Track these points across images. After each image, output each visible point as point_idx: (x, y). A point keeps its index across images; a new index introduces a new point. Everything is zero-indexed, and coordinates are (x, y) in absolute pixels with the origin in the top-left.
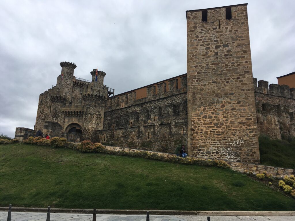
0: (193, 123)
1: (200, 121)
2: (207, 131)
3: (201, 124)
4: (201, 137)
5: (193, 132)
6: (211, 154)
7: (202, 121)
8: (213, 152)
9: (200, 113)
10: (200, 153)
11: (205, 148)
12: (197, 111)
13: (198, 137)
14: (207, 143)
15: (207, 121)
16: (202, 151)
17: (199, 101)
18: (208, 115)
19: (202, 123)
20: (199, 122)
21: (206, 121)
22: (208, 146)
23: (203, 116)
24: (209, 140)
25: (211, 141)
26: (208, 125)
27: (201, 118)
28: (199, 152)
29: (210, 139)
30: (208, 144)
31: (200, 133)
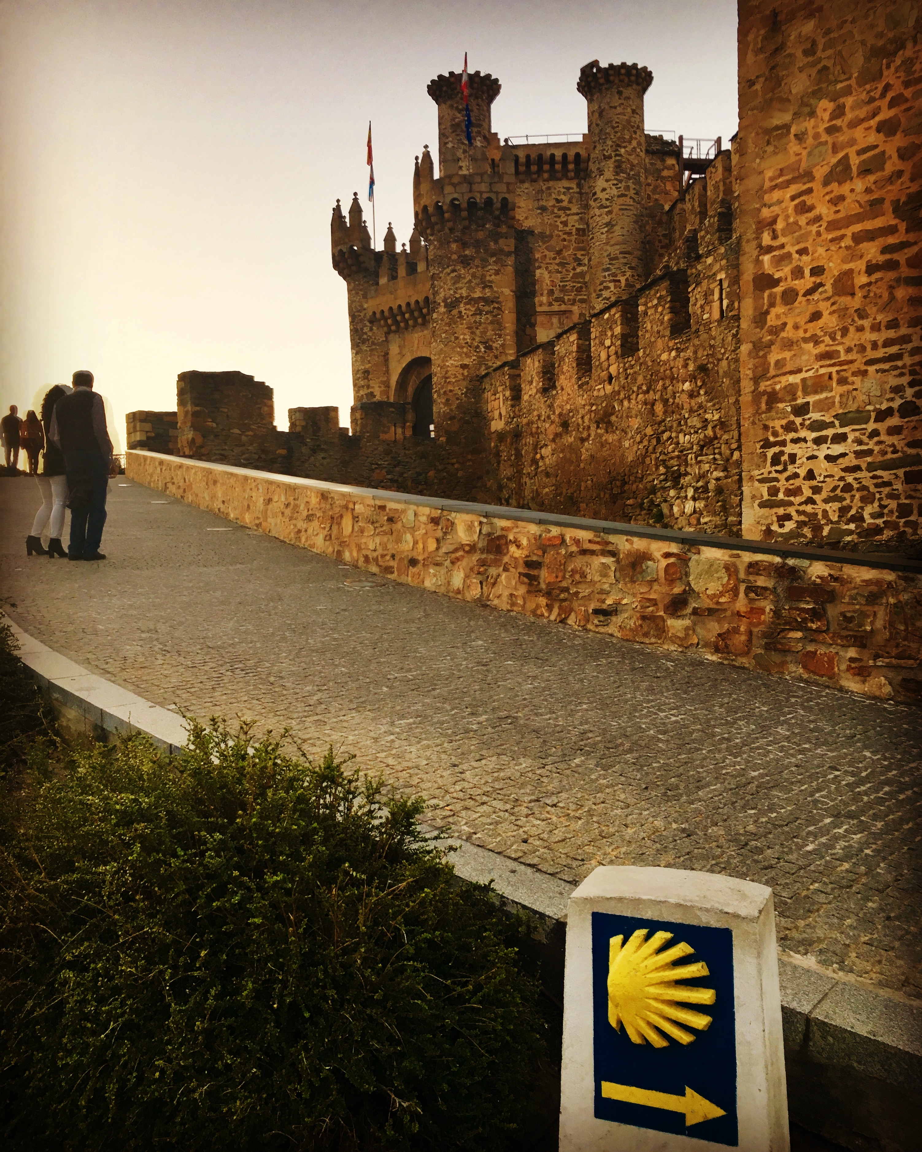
0: (766, 239)
1: (811, 208)
2: (851, 271)
3: (814, 228)
4: (811, 321)
5: (770, 296)
6: (871, 426)
7: (823, 209)
8: (884, 407)
9: (810, 154)
10: (801, 424)
11: (837, 390)
12: (794, 147)
13: (796, 327)
14: (850, 357)
15: (850, 198)
16: (815, 416)
17: (801, 70)
18: (859, 153)
19: (818, 219)
20: (803, 220)
21: (842, 198)
22: (854, 374)
23: (826, 169)
24: (860, 329)
25: (874, 336)
26: (857, 228)
27: (816, 186)
28: (798, 420)
29: (866, 323)
30: (851, 362)
31: (804, 295)
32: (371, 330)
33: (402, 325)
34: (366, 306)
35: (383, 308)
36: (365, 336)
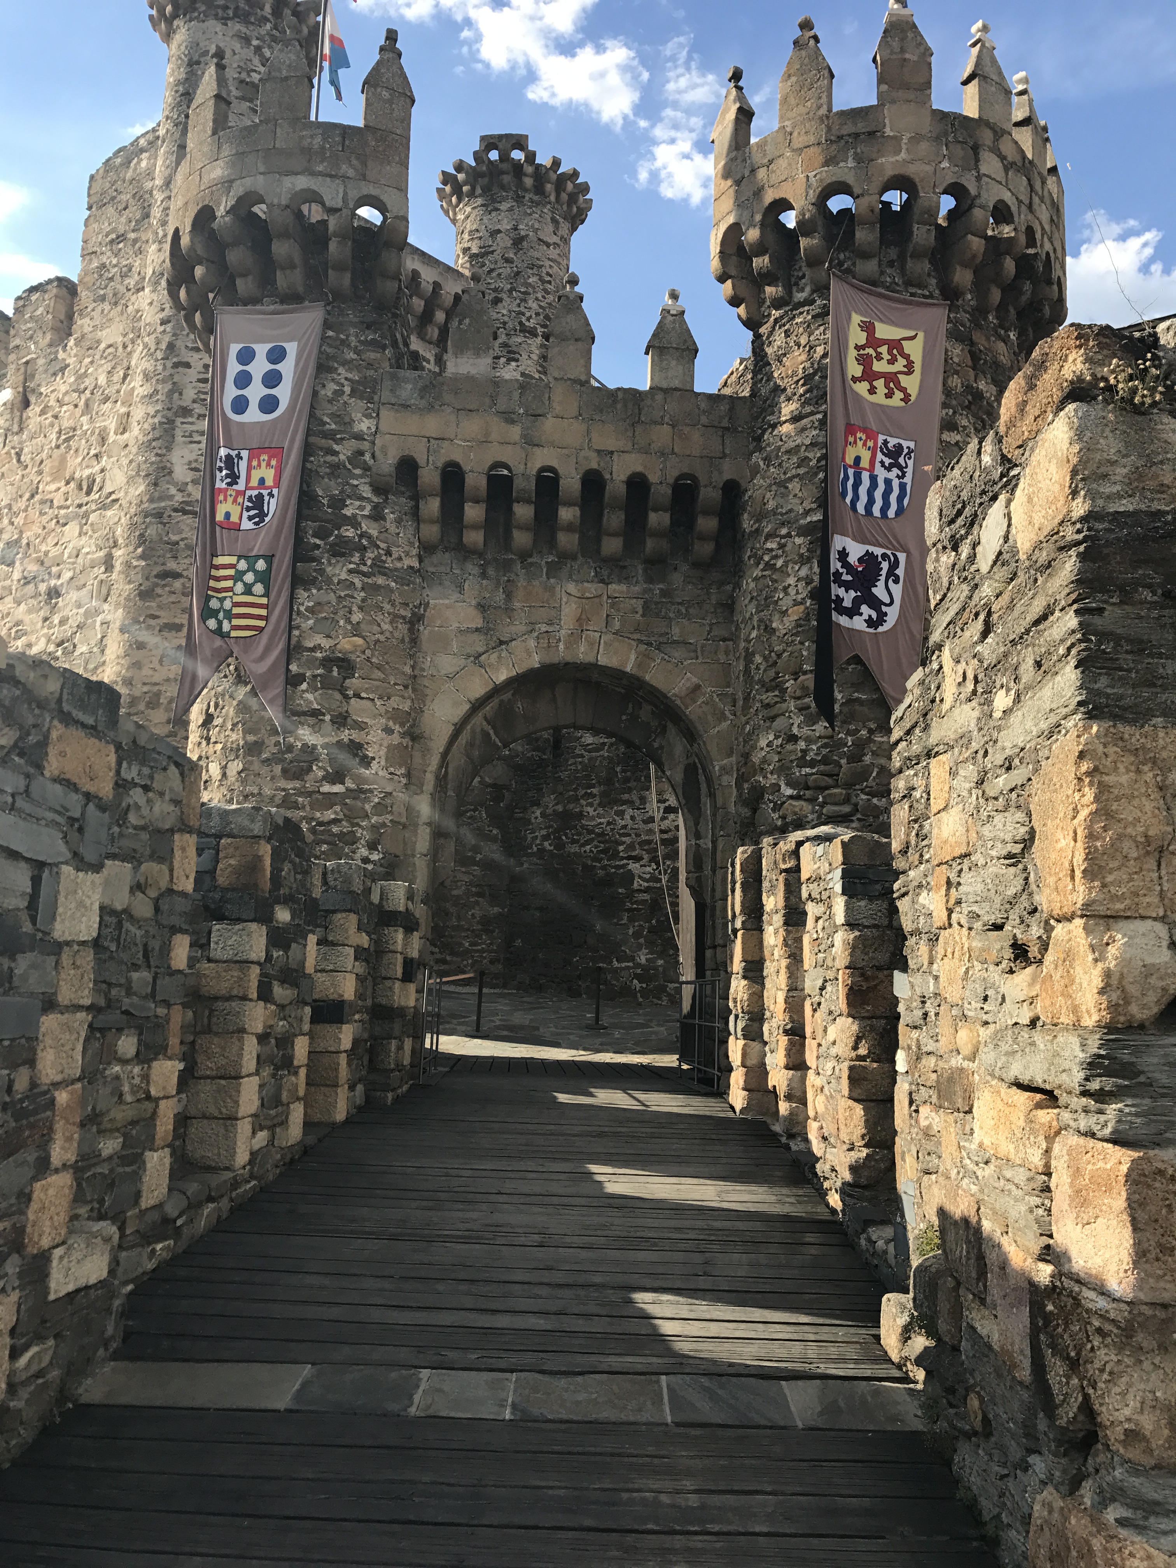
32: (377, 516)
33: (521, 539)
34: (364, 425)
35: (458, 457)
36: (349, 532)
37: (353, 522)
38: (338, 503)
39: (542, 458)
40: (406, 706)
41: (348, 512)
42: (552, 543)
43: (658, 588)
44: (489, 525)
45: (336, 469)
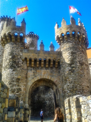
32: (23, 63)
33: (38, 65)
34: (21, 54)
35: (31, 57)
36: (19, 65)
37: (20, 64)
38: (18, 62)
39: (40, 57)
40: (25, 84)
41: (19, 63)
42: (41, 66)
43: (52, 70)
44: (34, 64)
45: (18, 59)
